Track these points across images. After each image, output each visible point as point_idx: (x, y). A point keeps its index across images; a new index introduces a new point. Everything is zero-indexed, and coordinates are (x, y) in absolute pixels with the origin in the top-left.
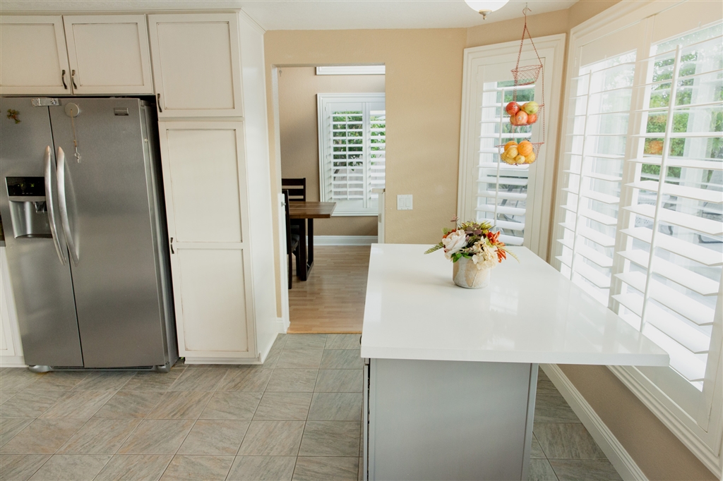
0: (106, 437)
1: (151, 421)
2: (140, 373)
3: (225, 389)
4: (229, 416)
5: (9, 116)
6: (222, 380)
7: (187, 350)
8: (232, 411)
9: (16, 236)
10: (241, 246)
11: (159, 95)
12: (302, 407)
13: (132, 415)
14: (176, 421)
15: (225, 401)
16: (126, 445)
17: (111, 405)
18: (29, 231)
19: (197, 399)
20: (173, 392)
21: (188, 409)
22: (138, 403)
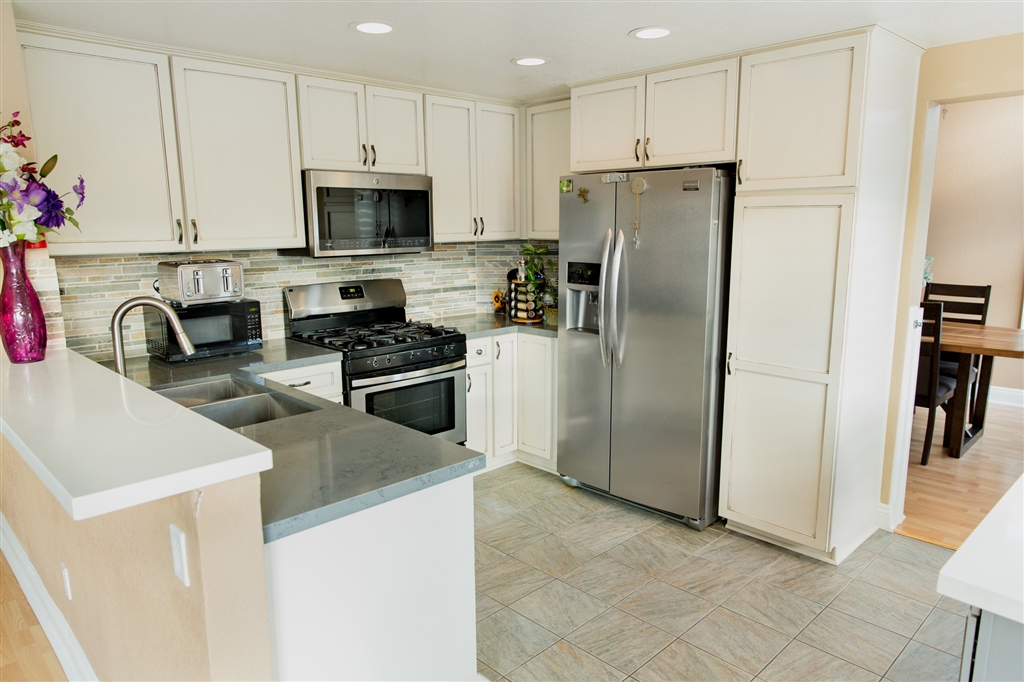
0: (610, 582)
1: (663, 584)
2: (669, 521)
3: (769, 580)
4: (763, 620)
5: (580, 195)
6: (769, 566)
7: (729, 508)
8: (770, 614)
9: (568, 327)
10: (826, 379)
11: (741, 161)
12: (882, 653)
13: (645, 568)
14: (692, 597)
15: (764, 596)
16: (628, 601)
17: (626, 547)
18: (580, 325)
19: (727, 578)
20: (699, 558)
21: (712, 587)
22: (655, 557)
